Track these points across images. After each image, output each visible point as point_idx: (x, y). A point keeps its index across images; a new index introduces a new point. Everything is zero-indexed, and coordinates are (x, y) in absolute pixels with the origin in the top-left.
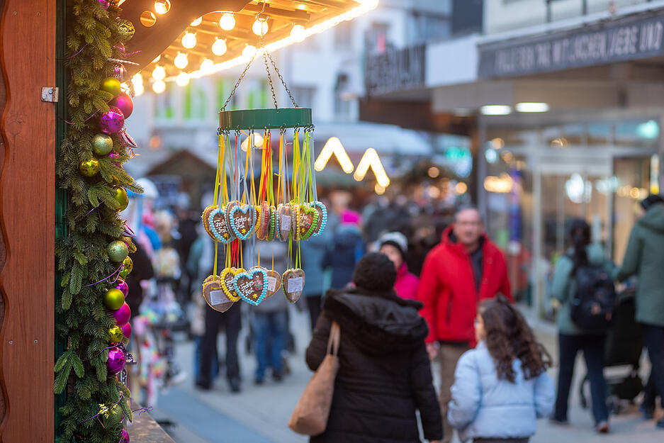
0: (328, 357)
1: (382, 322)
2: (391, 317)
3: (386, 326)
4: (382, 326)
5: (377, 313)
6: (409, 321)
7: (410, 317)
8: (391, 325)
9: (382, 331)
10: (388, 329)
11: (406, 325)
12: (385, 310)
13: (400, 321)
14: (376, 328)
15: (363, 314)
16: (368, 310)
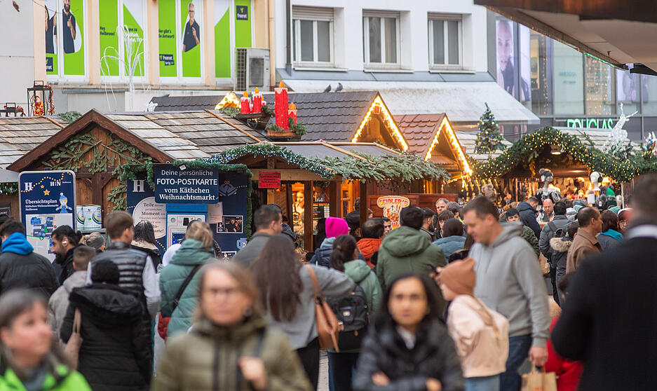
0: (74, 334)
1: (109, 306)
2: (116, 302)
3: (111, 308)
4: (108, 309)
5: (106, 300)
6: (128, 304)
7: (130, 301)
8: (117, 307)
9: (109, 312)
10: (113, 310)
11: (126, 306)
12: (111, 297)
13: (122, 304)
14: (103, 310)
15: (96, 301)
16: (100, 299)
